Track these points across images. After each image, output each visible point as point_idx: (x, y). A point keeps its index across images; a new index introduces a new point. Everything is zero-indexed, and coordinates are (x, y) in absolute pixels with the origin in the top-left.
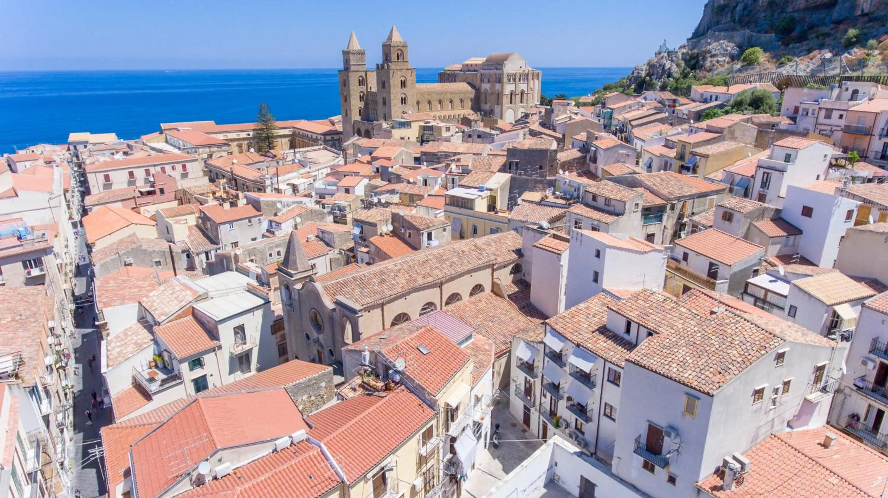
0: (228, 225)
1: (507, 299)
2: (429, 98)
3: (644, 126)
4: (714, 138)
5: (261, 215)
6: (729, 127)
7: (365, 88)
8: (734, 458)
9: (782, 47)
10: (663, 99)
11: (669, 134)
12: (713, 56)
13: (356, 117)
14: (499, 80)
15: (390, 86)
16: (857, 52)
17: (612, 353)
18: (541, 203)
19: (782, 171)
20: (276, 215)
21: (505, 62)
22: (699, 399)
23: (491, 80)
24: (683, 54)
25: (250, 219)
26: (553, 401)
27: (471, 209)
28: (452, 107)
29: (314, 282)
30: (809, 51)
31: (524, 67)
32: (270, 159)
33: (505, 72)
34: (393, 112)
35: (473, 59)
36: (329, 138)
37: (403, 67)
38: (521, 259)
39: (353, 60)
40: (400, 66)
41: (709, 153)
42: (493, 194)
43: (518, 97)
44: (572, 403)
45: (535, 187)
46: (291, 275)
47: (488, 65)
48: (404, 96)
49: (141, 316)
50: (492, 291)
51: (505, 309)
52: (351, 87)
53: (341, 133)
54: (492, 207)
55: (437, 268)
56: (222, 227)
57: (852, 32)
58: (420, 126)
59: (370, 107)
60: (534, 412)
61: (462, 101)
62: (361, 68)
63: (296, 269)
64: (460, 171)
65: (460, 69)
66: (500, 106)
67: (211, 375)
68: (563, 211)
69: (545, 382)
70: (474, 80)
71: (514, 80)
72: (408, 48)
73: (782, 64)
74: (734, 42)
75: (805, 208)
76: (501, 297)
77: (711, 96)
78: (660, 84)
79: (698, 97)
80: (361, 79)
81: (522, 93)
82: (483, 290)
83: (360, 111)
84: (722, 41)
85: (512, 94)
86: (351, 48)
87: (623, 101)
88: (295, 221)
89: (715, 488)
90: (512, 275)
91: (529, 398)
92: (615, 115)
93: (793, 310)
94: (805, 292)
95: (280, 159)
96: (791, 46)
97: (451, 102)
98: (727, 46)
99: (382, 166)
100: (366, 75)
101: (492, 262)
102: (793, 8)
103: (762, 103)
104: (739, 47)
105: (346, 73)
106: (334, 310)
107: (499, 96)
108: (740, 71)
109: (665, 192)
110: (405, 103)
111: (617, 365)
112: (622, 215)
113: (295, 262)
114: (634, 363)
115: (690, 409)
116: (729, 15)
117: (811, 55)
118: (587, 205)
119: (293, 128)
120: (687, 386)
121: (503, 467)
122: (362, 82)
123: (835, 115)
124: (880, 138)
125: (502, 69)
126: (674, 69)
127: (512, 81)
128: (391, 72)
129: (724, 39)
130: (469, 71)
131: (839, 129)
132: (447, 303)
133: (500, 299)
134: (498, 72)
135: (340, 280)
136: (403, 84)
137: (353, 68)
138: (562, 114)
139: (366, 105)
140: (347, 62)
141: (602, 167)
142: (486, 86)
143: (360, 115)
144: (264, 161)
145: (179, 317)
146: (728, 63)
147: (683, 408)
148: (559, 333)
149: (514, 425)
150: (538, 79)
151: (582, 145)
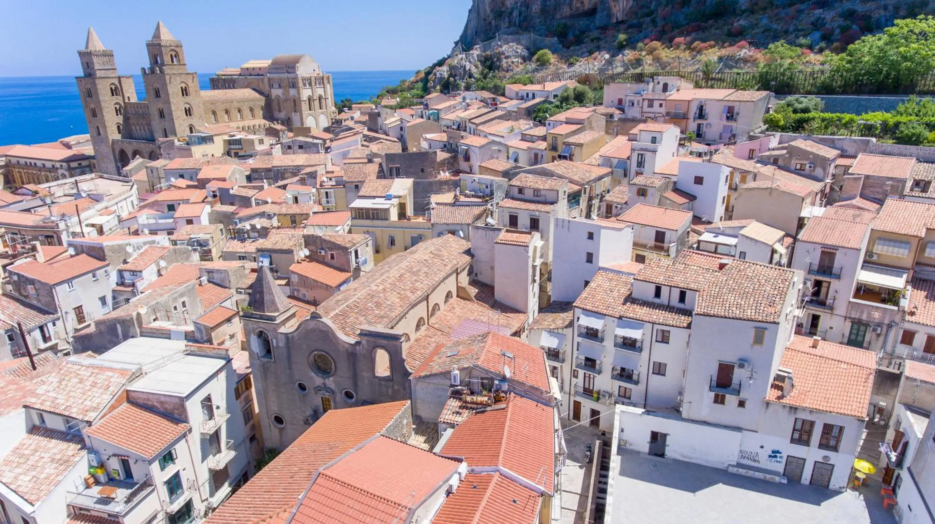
0: (66, 285)
1: (475, 300)
2: (213, 107)
3: (488, 124)
4: (579, 129)
5: (108, 265)
6: (588, 118)
7: (120, 98)
8: (780, 370)
9: (565, 49)
10: (484, 98)
11: (523, 129)
12: (507, 57)
13: (114, 135)
14: (294, 85)
15: (168, 95)
16: (629, 55)
18: (455, 203)
19: (654, 151)
20: (125, 262)
21: (297, 65)
22: (766, 329)
23: (282, 85)
24: (478, 55)
25: (93, 272)
26: (588, 378)
27: (386, 219)
28: (242, 117)
29: (321, 318)
30: (591, 53)
31: (317, 69)
32: (29, 198)
33: (299, 76)
34: (177, 125)
35: (252, 62)
36: (74, 165)
37: (180, 71)
38: (473, 260)
39: (97, 63)
40: (176, 70)
41: (582, 142)
42: (402, 201)
43: (317, 103)
45: (441, 189)
46: (272, 319)
47: (276, 69)
48: (187, 106)
49: (31, 426)
50: (458, 295)
51: (479, 310)
52: (101, 98)
53: (93, 157)
54: (402, 215)
56: (58, 288)
57: (622, 37)
58: (225, 141)
59: (132, 121)
61: (251, 110)
62: (110, 74)
63: (277, 310)
64: (334, 183)
65: (238, 73)
66: (298, 114)
67: (184, 470)
68: (482, 208)
70: (261, 85)
71: (310, 84)
72: (183, 48)
73: (571, 65)
74: (521, 45)
75: (696, 177)
76: (469, 300)
77: (527, 94)
78: (463, 84)
79: (513, 95)
80: (113, 87)
81: (320, 98)
82: (452, 297)
83: (118, 127)
84: (511, 44)
85: (309, 100)
86: (91, 48)
87: (445, 101)
88: (158, 265)
89: (779, 398)
90: (468, 277)
92: (442, 115)
93: (743, 255)
94: (752, 239)
95: (46, 196)
96: (572, 48)
97: (239, 111)
98: (517, 48)
99: (220, 189)
100: (120, 82)
101: (457, 267)
102: (561, 15)
103: (584, 97)
104: (528, 49)
105: (89, 80)
106: (358, 343)
107: (296, 104)
108: (534, 71)
109: (576, 178)
110: (190, 115)
111: (666, 325)
112: (556, 202)
113: (273, 302)
114: (704, 315)
115: (759, 339)
116: (507, 20)
117: (593, 56)
118: (513, 198)
119: (6, 156)
120: (756, 321)
122: (115, 91)
123: (656, 104)
124: (694, 121)
125: (294, 72)
126: (474, 70)
127: (308, 87)
128: (167, 77)
129: (513, 42)
130: (251, 75)
131: (661, 115)
133: (468, 302)
134: (290, 76)
135: (337, 311)
136: (185, 92)
137: (99, 74)
138: (390, 117)
139: (126, 119)
140: (88, 66)
141: (478, 164)
142: (276, 92)
143: (119, 133)
144: (22, 201)
145: (113, 408)
146: (521, 64)
147: (751, 340)
148: (594, 312)
150: (329, 83)
151: (442, 146)
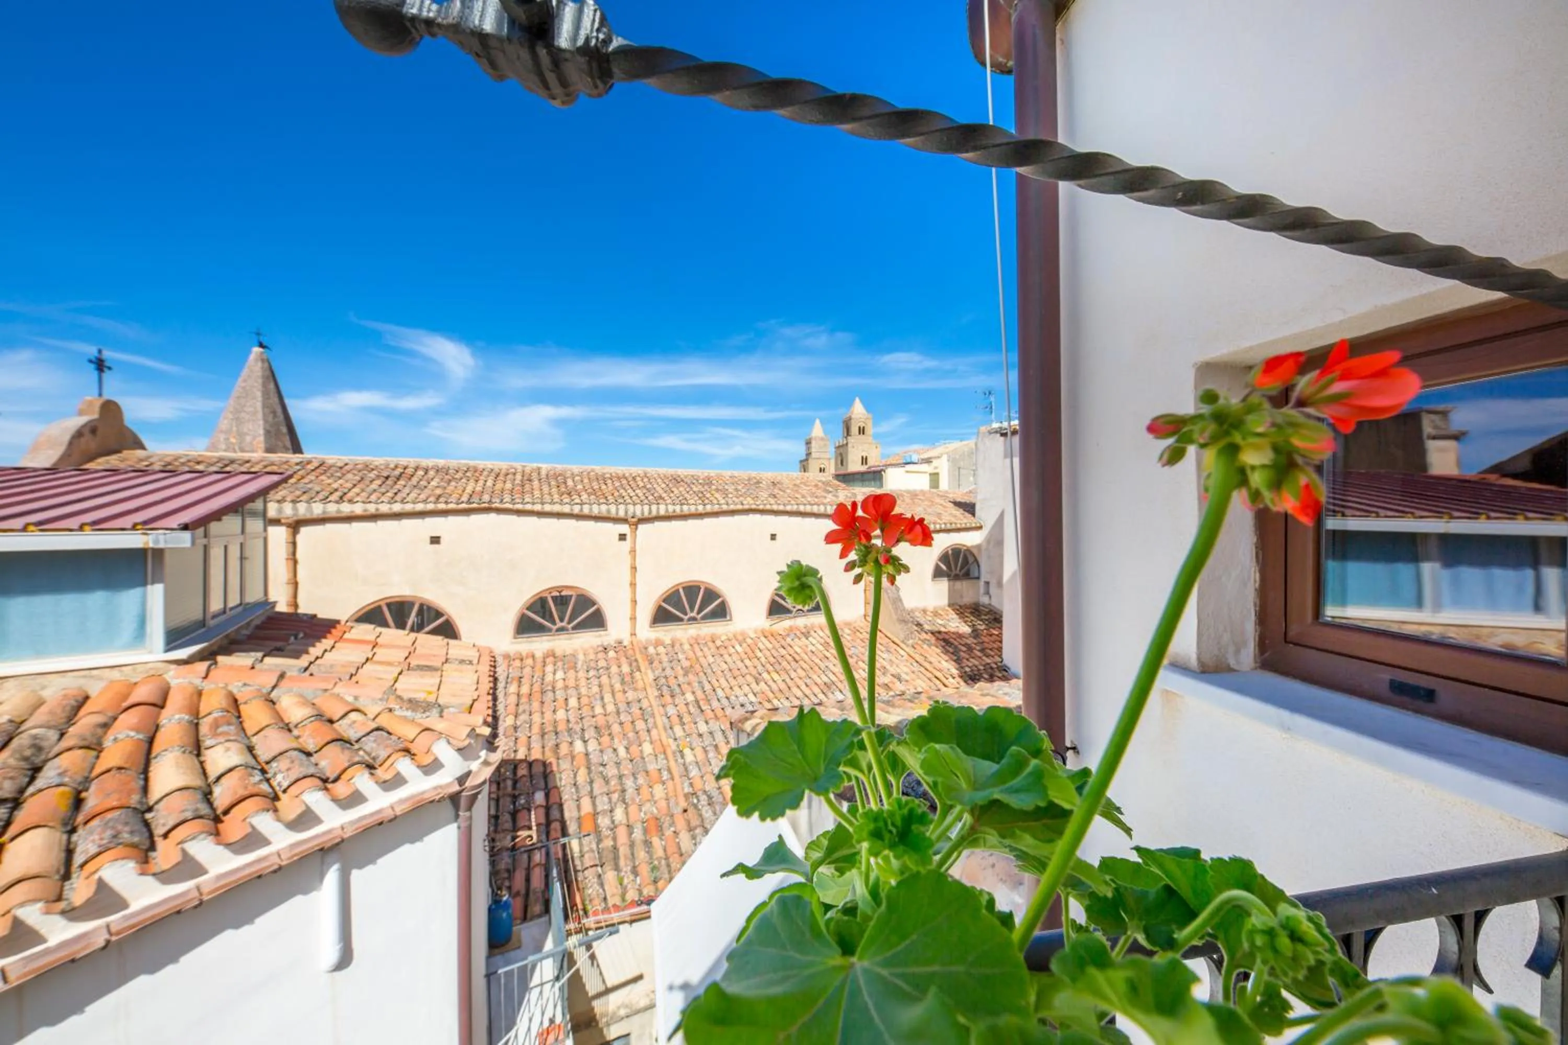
15: (848, 462)
37: (865, 441)
39: (815, 447)
40: (860, 440)
62: (823, 456)
80: (822, 466)
90: (944, 583)
122: (824, 470)
128: (850, 446)
132: (662, 616)
136: (864, 461)
137: (814, 455)
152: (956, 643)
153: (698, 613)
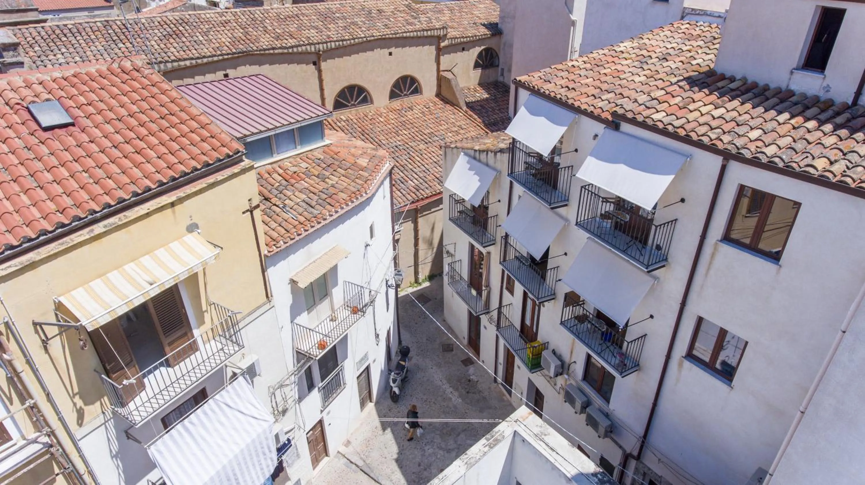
1: (465, 108)
17: (755, 134)
26: (529, 303)
38: (495, 40)
44: (579, 311)
50: (438, 95)
51: (458, 124)
55: (316, 28)
60: (487, 324)
69: (511, 255)
76: (452, 104)
82: (417, 91)
90: (479, 71)
91: (474, 292)
101: (436, 33)
121: (400, 453)
132: (338, 105)
133: (451, 109)
148: (553, 100)
149: (448, 348)
152: (487, 107)
153: (355, 102)
